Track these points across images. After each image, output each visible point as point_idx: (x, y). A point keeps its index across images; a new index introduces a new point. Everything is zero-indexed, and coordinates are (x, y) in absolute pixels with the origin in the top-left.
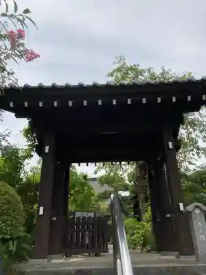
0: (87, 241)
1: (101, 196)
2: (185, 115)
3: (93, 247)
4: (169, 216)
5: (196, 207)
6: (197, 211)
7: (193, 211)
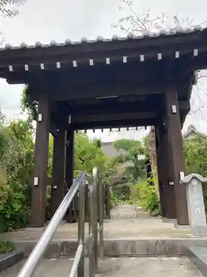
2: (196, 73)
4: (172, 183)
5: (194, 178)
6: (195, 182)
7: (190, 182)
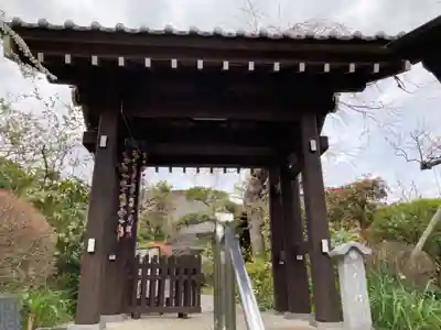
0: (167, 295)
1: (188, 219)
2: (337, 97)
3: (177, 305)
4: (301, 258)
5: (353, 248)
6: (353, 255)
7: (347, 253)
